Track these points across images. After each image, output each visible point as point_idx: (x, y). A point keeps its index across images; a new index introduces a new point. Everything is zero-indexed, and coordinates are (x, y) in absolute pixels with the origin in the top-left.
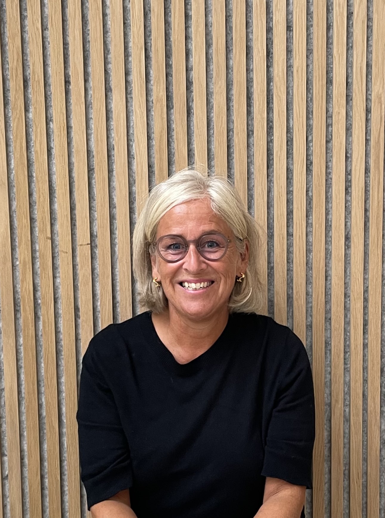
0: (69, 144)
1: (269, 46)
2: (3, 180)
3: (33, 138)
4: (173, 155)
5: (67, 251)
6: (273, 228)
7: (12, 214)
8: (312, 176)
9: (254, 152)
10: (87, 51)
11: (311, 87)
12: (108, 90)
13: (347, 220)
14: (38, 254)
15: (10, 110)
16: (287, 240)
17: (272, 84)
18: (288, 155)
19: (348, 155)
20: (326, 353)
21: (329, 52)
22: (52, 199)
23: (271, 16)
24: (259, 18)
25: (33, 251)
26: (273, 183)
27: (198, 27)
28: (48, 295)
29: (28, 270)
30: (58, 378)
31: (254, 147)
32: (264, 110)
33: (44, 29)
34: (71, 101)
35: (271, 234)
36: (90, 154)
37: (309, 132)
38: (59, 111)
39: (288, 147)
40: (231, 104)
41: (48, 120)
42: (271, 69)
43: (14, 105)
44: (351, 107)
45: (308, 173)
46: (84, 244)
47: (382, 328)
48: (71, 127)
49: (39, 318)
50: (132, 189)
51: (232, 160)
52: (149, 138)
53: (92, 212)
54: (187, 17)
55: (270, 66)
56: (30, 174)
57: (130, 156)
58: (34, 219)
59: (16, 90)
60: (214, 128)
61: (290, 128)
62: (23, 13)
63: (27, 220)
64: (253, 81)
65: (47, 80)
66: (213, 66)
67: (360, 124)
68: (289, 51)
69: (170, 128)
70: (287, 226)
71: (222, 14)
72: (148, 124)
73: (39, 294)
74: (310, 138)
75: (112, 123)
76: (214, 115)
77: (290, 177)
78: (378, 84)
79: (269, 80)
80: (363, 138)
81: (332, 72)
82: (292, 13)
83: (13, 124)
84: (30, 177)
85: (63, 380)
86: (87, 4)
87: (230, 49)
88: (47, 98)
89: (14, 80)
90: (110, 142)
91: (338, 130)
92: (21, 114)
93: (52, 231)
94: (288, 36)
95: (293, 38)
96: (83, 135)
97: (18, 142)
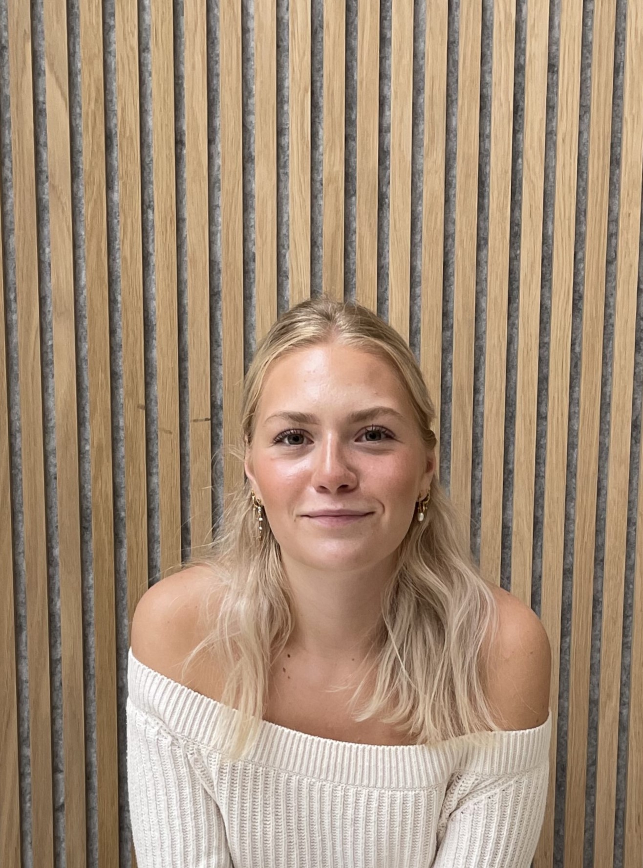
0: (180, 247)
1: (518, 96)
2: (67, 305)
3: (119, 234)
4: (353, 275)
5: (172, 430)
6: (515, 404)
7: (81, 362)
8: (581, 320)
9: (486, 274)
10: (214, 90)
11: (584, 169)
12: (247, 159)
13: (636, 396)
14: (122, 433)
15: (81, 187)
16: (538, 425)
17: (520, 161)
18: (544, 283)
20: (594, 617)
21: (615, 111)
22: (148, 342)
23: (523, 45)
24: (503, 47)
25: (115, 428)
26: (517, 329)
27: (400, 58)
28: (137, 504)
29: (105, 460)
31: (487, 266)
32: (507, 204)
33: (142, 49)
34: (185, 175)
35: (510, 414)
36: (214, 268)
37: (578, 244)
38: (164, 190)
39: (544, 269)
40: (452, 192)
41: (146, 206)
42: (520, 136)
43: (89, 177)
45: (576, 314)
46: (200, 418)
48: (184, 220)
49: (122, 542)
51: (450, 286)
52: (314, 244)
53: (215, 365)
54: (384, 41)
55: (518, 131)
56: (112, 298)
57: (281, 272)
58: (116, 374)
59: (93, 151)
60: (421, 231)
61: (549, 236)
62: (108, 20)
63: (106, 375)
64: (488, 155)
65: (146, 138)
66: (425, 127)
68: (551, 107)
69: (350, 228)
70: (538, 403)
71: (441, 38)
72: (312, 220)
73: (123, 501)
74: (580, 255)
75: (252, 216)
76: (424, 209)
77: (546, 319)
79: (517, 154)
82: (558, 43)
83: (86, 209)
84: (112, 301)
86: (216, 11)
87: (454, 98)
88: (144, 167)
89: (90, 133)
90: (248, 248)
91: (627, 243)
92: (100, 194)
93: (147, 396)
94: (550, 82)
95: (557, 84)
96: (204, 233)
97: (94, 241)
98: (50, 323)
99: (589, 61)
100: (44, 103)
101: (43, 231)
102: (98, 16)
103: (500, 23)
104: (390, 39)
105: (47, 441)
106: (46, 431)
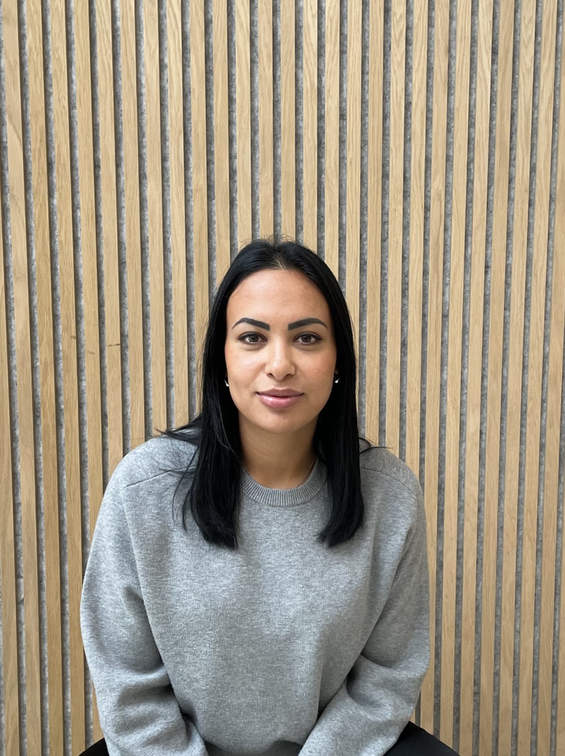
0: (98, 234)
1: (321, 134)
2: (24, 272)
3: (58, 226)
4: (214, 250)
5: (94, 352)
7: (32, 309)
8: (366, 277)
10: (120, 133)
11: (365, 181)
12: (142, 177)
13: (403, 325)
14: (61, 354)
15: (32, 196)
17: (323, 176)
18: (341, 254)
19: (406, 256)
21: (385, 144)
22: (78, 294)
23: (323, 103)
24: (310, 104)
25: (56, 351)
27: (243, 111)
28: (72, 400)
29: (50, 372)
30: (83, 491)
32: (315, 204)
33: (71, 107)
34: (101, 187)
36: (121, 246)
37: (363, 230)
38: (87, 197)
39: (341, 245)
40: (279, 196)
41: (75, 208)
42: (322, 160)
43: (37, 190)
44: (409, 204)
45: (362, 273)
46: (113, 344)
47: (440, 442)
48: (101, 216)
49: (61, 425)
50: (168, 285)
52: (188, 231)
53: (124, 309)
54: (231, 100)
55: (322, 157)
56: (54, 266)
57: (166, 249)
58: (57, 315)
59: (39, 173)
60: (259, 222)
61: (343, 224)
62: (49, 89)
63: (49, 316)
64: (302, 173)
65: (75, 165)
66: (260, 155)
67: (418, 223)
68: (342, 142)
69: (212, 220)
71: (270, 98)
72: (186, 215)
73: (62, 398)
74: (364, 236)
75: (146, 213)
76: (259, 207)
77: (342, 277)
78: (438, 179)
79: (321, 172)
80: (421, 238)
81: (389, 166)
82: (345, 101)
83: (35, 210)
84: (53, 269)
85: (88, 494)
86: (120, 83)
87: (279, 136)
88: (73, 182)
89: (37, 162)
90: (144, 234)
91: (394, 229)
92: (44, 200)
93: (78, 330)
94: (341, 125)
95: (346, 127)
96: (114, 224)
97: (41, 230)
98: (12, 283)
99: (366, 112)
100: (6, 142)
101: (7, 224)
102: (41, 86)
103: (307, 89)
104: (235, 99)
105: (11, 360)
106: (10, 354)
